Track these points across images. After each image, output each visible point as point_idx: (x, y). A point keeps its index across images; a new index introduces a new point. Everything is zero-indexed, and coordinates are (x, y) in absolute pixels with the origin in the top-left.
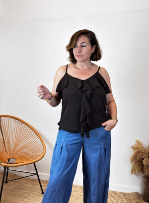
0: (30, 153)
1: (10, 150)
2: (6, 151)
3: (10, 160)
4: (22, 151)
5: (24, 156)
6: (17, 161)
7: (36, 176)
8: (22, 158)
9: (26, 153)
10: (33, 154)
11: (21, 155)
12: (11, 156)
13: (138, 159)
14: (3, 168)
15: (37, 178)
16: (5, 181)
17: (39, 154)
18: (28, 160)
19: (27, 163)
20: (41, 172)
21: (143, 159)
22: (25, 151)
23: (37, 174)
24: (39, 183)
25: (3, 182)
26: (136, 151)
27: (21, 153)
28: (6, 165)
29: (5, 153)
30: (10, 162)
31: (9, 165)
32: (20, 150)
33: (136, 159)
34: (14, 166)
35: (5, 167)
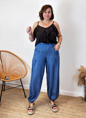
0: (18, 73)
3: (6, 77)
6: (10, 78)
8: (13, 76)
9: (15, 73)
10: (20, 74)
11: (13, 74)
12: (7, 75)
13: (82, 77)
14: (2, 82)
15: (22, 88)
16: (3, 90)
17: (23, 74)
18: (17, 77)
19: (16, 79)
21: (85, 77)
22: (15, 72)
23: (22, 86)
24: (23, 91)
25: (2, 90)
26: (81, 72)
28: (4, 80)
29: (4, 73)
31: (6, 80)
32: (12, 71)
33: (80, 76)
34: (9, 81)
35: (3, 82)
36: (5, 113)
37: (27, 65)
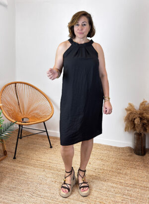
0: (41, 113)
1: (24, 111)
2: (21, 112)
3: (24, 119)
4: (34, 112)
5: (36, 116)
6: (30, 120)
7: (46, 133)
8: (34, 117)
9: (37, 114)
10: (43, 115)
11: (33, 115)
12: (25, 116)
13: (130, 119)
14: (18, 126)
15: (46, 134)
16: (20, 137)
17: (48, 114)
18: (39, 119)
19: (38, 121)
20: (50, 129)
21: (135, 119)
22: (36, 111)
23: (46, 131)
24: (48, 139)
25: (18, 138)
26: (129, 112)
27: (33, 114)
28: (21, 123)
29: (20, 114)
30: (24, 121)
31: (23, 123)
32: (32, 111)
33: (129, 119)
34: (28, 125)
35: (20, 125)
36: (22, 170)
37: (53, 102)
